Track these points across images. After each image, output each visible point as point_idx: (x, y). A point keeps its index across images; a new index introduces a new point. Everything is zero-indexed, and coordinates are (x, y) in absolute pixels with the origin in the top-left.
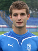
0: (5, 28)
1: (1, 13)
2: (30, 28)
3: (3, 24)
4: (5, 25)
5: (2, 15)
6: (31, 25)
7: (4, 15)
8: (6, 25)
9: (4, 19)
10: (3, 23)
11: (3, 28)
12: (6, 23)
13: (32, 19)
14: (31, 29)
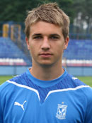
0: (20, 65)
1: (10, 28)
2: (83, 66)
3: (14, 58)
4: (20, 58)
5: (12, 33)
6: (86, 59)
7: (18, 35)
8: (24, 59)
9: (17, 44)
10: (16, 55)
11: (15, 65)
12: (23, 55)
13: (87, 44)
14: (85, 69)
